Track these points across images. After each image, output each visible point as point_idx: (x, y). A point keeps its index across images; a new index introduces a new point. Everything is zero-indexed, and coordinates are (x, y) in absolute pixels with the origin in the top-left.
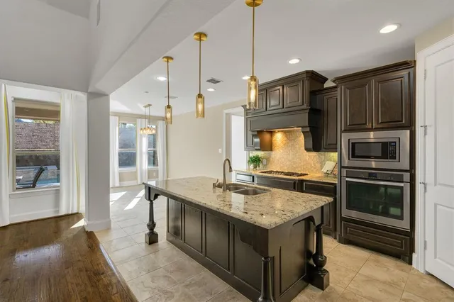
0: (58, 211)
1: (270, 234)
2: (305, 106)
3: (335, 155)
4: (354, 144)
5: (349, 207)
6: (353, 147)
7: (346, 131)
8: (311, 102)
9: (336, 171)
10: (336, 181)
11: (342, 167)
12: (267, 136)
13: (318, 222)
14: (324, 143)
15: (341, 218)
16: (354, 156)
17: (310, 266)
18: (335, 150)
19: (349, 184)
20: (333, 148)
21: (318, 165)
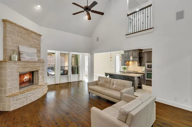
0: (79, 80)
1: (135, 78)
2: (138, 56)
3: (144, 67)
4: (148, 65)
5: (147, 78)
6: (148, 66)
7: (146, 62)
8: (139, 56)
9: (145, 71)
10: (145, 73)
11: (146, 70)
12: (128, 62)
13: (141, 78)
14: (142, 64)
15: (146, 80)
16: (148, 68)
17: (139, 86)
18: (144, 66)
19: (147, 73)
20: (144, 65)
21: (141, 69)
